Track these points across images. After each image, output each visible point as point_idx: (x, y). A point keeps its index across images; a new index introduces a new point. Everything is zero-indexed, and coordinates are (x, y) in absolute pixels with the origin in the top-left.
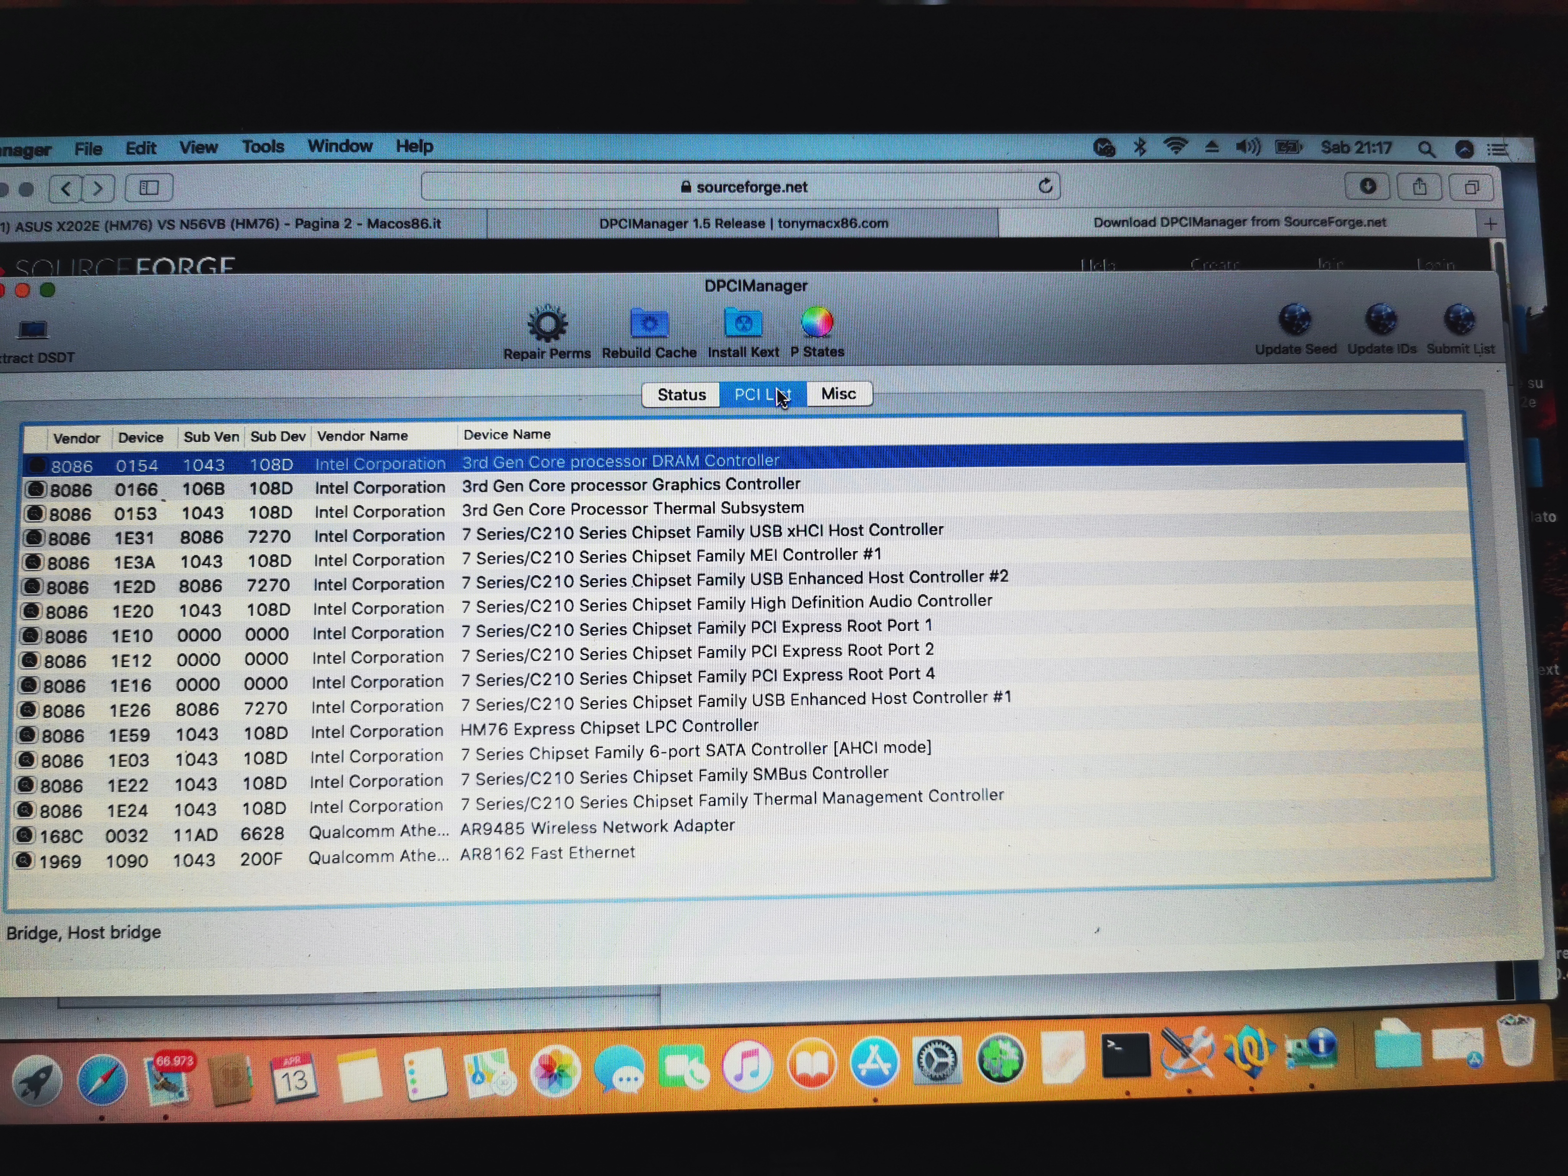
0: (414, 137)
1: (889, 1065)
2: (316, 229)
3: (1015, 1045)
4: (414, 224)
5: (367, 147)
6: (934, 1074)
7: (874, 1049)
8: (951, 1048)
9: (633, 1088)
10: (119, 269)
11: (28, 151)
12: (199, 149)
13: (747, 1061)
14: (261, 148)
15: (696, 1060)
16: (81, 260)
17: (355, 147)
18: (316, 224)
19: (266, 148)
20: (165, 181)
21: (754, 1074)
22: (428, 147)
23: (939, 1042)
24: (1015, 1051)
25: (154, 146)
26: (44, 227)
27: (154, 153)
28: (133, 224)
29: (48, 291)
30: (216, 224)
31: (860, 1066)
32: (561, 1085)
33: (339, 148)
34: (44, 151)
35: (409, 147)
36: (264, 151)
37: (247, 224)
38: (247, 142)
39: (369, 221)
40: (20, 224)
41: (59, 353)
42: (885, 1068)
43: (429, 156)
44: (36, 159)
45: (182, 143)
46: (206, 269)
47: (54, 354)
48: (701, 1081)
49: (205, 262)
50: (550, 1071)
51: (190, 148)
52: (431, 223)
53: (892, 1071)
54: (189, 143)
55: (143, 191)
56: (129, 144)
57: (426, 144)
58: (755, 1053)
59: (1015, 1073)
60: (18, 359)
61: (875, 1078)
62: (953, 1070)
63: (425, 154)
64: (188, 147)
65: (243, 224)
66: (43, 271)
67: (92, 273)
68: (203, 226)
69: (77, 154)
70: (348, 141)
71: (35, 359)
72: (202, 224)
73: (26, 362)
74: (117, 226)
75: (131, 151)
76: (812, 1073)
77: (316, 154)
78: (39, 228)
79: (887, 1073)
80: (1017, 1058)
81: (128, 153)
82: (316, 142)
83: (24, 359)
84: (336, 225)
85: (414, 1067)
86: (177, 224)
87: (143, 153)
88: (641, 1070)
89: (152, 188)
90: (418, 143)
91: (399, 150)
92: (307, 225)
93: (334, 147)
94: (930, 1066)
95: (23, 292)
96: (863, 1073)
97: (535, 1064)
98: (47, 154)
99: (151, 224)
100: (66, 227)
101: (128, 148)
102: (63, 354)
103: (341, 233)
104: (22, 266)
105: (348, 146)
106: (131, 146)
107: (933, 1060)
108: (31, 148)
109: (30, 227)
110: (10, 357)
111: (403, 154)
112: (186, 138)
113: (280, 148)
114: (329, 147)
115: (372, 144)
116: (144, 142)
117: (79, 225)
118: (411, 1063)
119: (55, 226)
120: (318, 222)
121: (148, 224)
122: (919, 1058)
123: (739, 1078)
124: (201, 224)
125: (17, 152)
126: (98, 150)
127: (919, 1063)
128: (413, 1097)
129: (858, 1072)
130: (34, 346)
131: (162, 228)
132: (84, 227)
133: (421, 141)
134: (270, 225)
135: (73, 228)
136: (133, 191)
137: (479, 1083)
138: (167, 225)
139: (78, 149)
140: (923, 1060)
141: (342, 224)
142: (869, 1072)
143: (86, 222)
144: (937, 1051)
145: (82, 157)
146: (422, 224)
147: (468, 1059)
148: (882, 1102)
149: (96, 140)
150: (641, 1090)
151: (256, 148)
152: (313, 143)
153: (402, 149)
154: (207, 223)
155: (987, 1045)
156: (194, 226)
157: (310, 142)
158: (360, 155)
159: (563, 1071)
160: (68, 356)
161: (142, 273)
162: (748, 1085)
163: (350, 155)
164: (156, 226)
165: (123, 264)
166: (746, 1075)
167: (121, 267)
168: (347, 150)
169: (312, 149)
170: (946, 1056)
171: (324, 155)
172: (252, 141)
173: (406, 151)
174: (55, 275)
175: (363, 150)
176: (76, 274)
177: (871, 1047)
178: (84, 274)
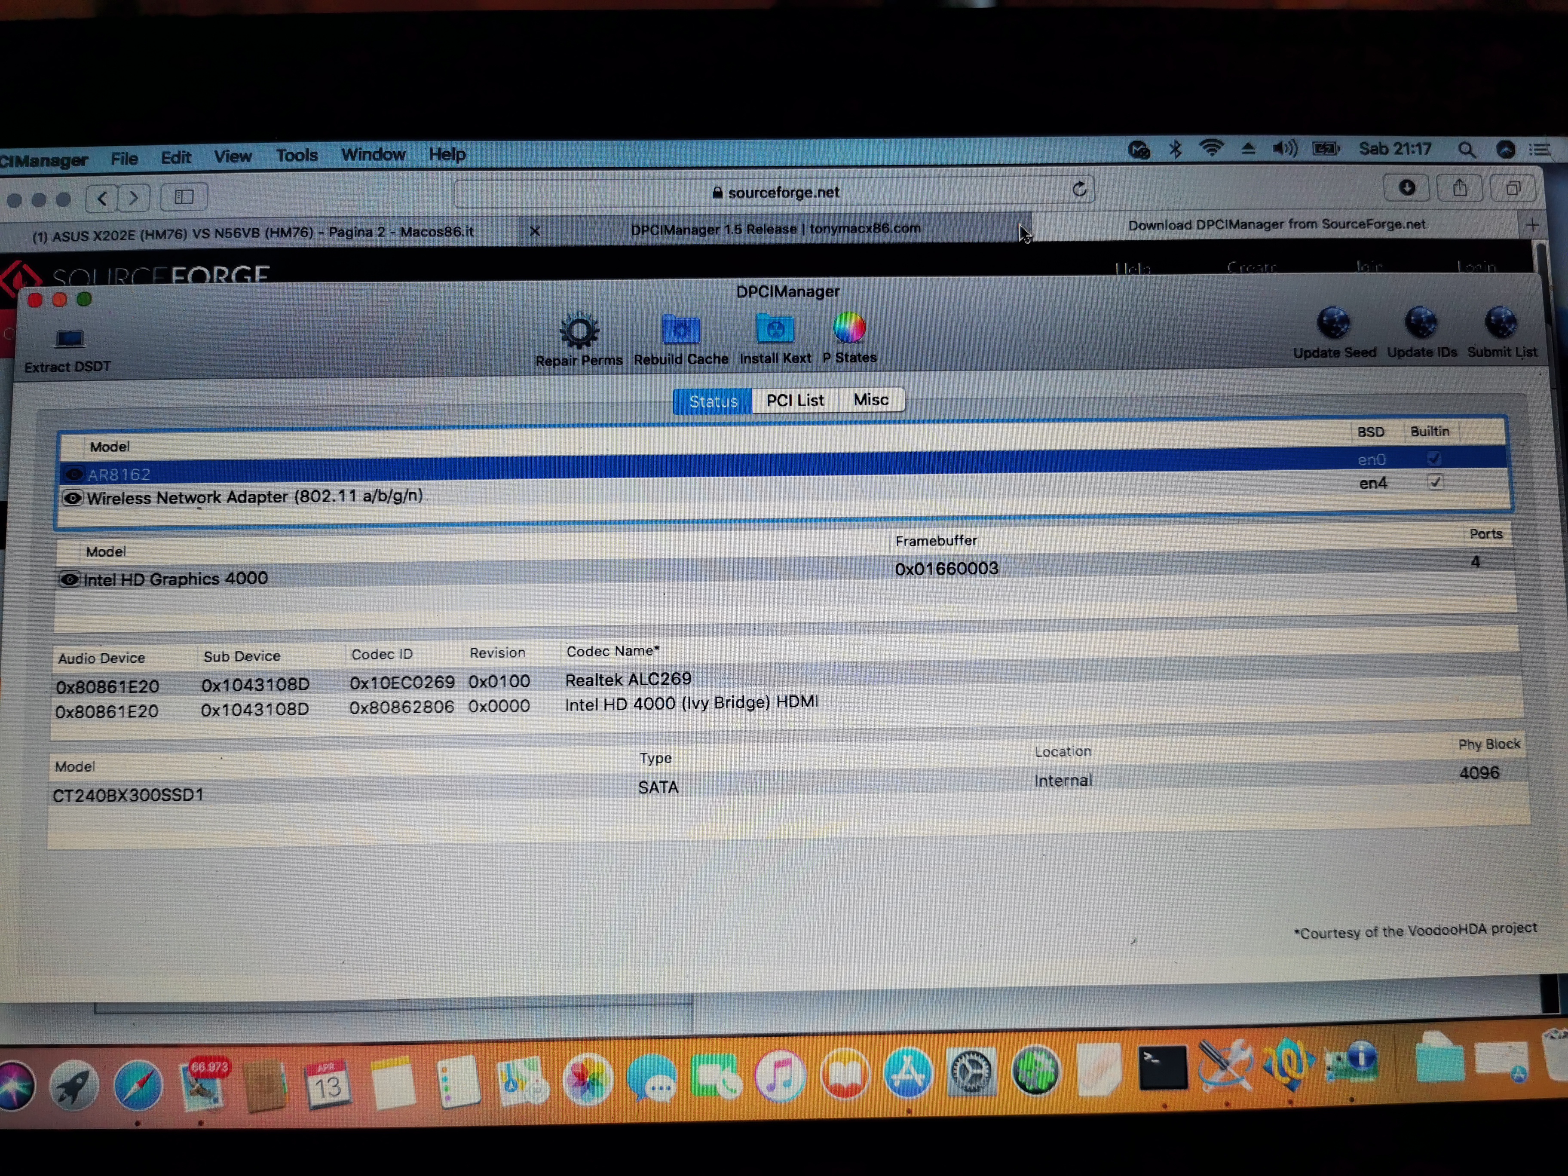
0: (446, 146)
1: (923, 1076)
2: (350, 237)
3: (1050, 1056)
4: (447, 232)
5: (400, 155)
6: (968, 1086)
7: (908, 1060)
8: (986, 1059)
9: (665, 1097)
10: (155, 278)
11: (65, 162)
12: (234, 158)
13: (780, 1071)
14: (295, 157)
15: (728, 1069)
16: (117, 269)
17: (388, 156)
18: (349, 233)
19: (300, 157)
20: (200, 190)
21: (787, 1084)
22: (461, 155)
23: (973, 1053)
24: (1050, 1062)
25: (189, 155)
26: (81, 237)
27: (189, 162)
28: (168, 233)
29: (84, 300)
30: (251, 232)
31: (894, 1077)
32: (593, 1093)
33: (372, 156)
34: (81, 161)
35: (442, 155)
36: (298, 160)
37: (281, 232)
38: (281, 151)
39: (403, 230)
40: (57, 234)
41: (96, 362)
42: (919, 1079)
43: (462, 164)
44: (73, 169)
45: (216, 152)
46: (240, 278)
47: (91, 363)
48: (734, 1091)
49: (239, 272)
50: (583, 1079)
51: (225, 157)
52: (463, 231)
53: (926, 1082)
54: (224, 152)
55: (178, 200)
56: (164, 153)
57: (458, 152)
58: (787, 1063)
59: (1051, 1085)
60: (55, 368)
61: (909, 1089)
62: (988, 1081)
63: (458, 162)
64: (222, 156)
65: (277, 233)
66: (80, 280)
67: (128, 282)
68: (237, 235)
69: (113, 164)
70: (381, 149)
71: (72, 368)
72: (237, 233)
73: (63, 371)
74: (152, 235)
75: (166, 160)
76: (845, 1084)
77: (350, 163)
78: (75, 237)
79: (920, 1083)
80: (1053, 1070)
81: (164, 162)
82: (350, 150)
83: (62, 368)
84: (370, 233)
85: (447, 1074)
86: (212, 233)
87: (178, 162)
88: (674, 1079)
89: (187, 197)
90: (451, 151)
91: (431, 159)
92: (341, 233)
93: (367, 155)
94: (964, 1078)
95: (60, 301)
96: (897, 1084)
97: (568, 1071)
98: (83, 164)
99: (186, 233)
100: (102, 236)
101: (164, 158)
102: (100, 362)
103: (374, 242)
104: (60, 275)
105: (382, 154)
106: (166, 155)
107: (968, 1071)
108: (68, 159)
109: (68, 237)
110: (47, 366)
111: (436, 162)
112: (220, 147)
113: (314, 156)
114: (363, 155)
115: (405, 152)
116: (179, 152)
117: (115, 235)
118: (444, 1070)
119: (92, 236)
120: (351, 231)
121: (183, 233)
122: (953, 1069)
123: (771, 1088)
124: (235, 232)
125: (55, 162)
126: (133, 160)
127: (954, 1074)
128: (446, 1104)
129: (891, 1083)
130: (71, 355)
131: (197, 237)
132: (121, 236)
133: (454, 149)
134: (304, 234)
135: (109, 237)
136: (168, 201)
137: (512, 1090)
138: (201, 234)
139: (114, 159)
140: (957, 1072)
141: (376, 232)
142: (902, 1081)
143: (122, 232)
144: (971, 1062)
145: (118, 167)
146: (455, 231)
147: (501, 1067)
148: (916, 1114)
149: (132, 150)
150: (674, 1099)
151: (290, 157)
152: (346, 152)
153: (435, 157)
154: (242, 232)
155: (1022, 1057)
156: (228, 235)
157: (343, 150)
158: (394, 163)
159: (595, 1079)
160: (104, 365)
161: (178, 282)
162: (781, 1095)
163: (383, 163)
164: (191, 235)
165: (159, 273)
166: (779, 1084)
167: (157, 276)
168: (380, 159)
169: (346, 158)
170: (981, 1067)
171: (357, 163)
172: (285, 150)
173: (439, 159)
174: (92, 284)
175: (396, 158)
176: (112, 283)
177: (905, 1058)
178: (120, 283)
